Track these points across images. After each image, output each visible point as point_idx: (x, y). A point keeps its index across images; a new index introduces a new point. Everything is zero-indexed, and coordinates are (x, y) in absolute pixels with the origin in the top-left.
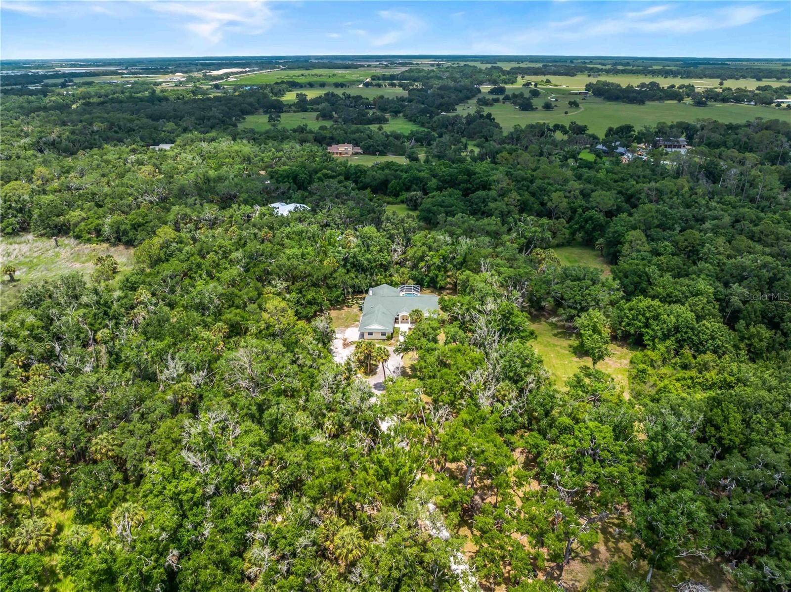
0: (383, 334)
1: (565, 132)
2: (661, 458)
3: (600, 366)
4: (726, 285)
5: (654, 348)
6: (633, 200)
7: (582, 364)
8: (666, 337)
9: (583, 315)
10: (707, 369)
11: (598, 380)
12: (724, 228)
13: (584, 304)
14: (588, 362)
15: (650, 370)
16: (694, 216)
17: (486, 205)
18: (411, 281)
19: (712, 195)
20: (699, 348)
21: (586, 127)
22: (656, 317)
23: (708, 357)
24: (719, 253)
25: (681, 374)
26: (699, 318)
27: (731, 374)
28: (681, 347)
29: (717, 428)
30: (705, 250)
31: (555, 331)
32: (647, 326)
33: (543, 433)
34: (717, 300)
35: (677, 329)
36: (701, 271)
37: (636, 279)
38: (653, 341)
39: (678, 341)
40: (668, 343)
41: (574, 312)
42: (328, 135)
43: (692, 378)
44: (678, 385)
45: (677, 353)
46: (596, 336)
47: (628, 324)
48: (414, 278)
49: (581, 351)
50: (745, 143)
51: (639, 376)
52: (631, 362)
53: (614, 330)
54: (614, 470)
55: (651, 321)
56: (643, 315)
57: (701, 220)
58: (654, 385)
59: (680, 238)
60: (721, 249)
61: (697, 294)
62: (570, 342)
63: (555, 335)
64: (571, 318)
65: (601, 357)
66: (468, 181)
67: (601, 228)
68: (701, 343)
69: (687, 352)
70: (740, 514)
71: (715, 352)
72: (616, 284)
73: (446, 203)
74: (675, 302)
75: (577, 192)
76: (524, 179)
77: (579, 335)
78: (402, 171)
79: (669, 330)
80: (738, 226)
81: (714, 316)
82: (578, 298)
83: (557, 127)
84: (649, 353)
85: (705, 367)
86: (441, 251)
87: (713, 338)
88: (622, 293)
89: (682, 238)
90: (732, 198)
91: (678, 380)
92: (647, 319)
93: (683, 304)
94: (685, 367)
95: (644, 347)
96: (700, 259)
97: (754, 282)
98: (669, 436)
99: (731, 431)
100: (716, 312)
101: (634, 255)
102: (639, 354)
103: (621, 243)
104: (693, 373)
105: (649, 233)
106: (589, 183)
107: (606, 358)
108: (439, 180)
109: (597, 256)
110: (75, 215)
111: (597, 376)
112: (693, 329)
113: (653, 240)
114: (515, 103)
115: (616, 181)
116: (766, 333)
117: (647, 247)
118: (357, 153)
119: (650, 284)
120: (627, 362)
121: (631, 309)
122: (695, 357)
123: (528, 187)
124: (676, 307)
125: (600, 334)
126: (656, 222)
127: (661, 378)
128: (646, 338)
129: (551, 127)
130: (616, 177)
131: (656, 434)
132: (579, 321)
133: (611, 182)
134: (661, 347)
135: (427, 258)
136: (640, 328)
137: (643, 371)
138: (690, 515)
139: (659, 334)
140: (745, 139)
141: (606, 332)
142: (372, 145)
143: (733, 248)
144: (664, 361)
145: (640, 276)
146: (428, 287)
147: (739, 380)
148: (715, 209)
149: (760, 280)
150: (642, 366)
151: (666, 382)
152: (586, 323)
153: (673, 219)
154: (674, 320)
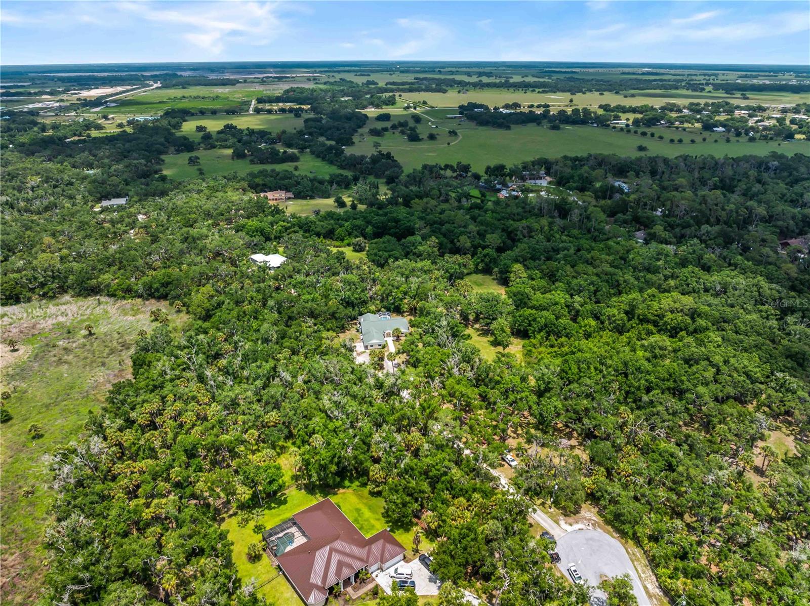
0: (380, 345)
1: (454, 171)
2: (542, 388)
3: (507, 350)
4: (572, 296)
5: (535, 337)
6: (512, 235)
7: (497, 351)
8: (540, 331)
9: (494, 322)
10: (563, 346)
11: (508, 357)
12: (570, 257)
13: (494, 316)
14: (500, 349)
15: (534, 350)
16: (552, 248)
17: (416, 248)
18: (383, 309)
19: (563, 230)
20: (558, 335)
21: (469, 165)
22: (534, 320)
23: (563, 339)
24: (567, 276)
25: (550, 350)
26: (557, 318)
27: (575, 347)
28: (549, 335)
29: (567, 373)
30: (559, 274)
31: (478, 333)
32: (530, 325)
33: (487, 386)
34: (567, 306)
35: (546, 326)
36: (557, 288)
37: (521, 297)
38: (534, 333)
39: (547, 332)
40: (542, 334)
41: (489, 321)
42: (260, 183)
43: (555, 352)
44: (549, 356)
45: (547, 339)
46: (504, 334)
47: (519, 325)
48: (385, 307)
49: (496, 343)
50: (587, 177)
51: (528, 354)
52: (523, 346)
53: (512, 329)
54: (523, 395)
55: (532, 322)
56: (527, 319)
57: (557, 251)
58: (537, 357)
59: (544, 267)
60: (568, 273)
61: (556, 304)
62: (488, 339)
63: (479, 335)
64: (487, 324)
65: (507, 346)
66: (396, 227)
67: (495, 261)
68: (559, 332)
69: (552, 337)
70: (575, 405)
71: (567, 336)
72: (510, 301)
73: (389, 249)
74: (544, 310)
75: (475, 233)
76: (435, 222)
77: (493, 334)
78: (342, 220)
79: (542, 327)
80: (579, 254)
81: (565, 316)
82: (490, 312)
83: (447, 167)
84: (532, 340)
85: (562, 345)
86: (401, 289)
87: (565, 329)
88: (514, 307)
89: (545, 267)
90: (575, 232)
91: (548, 354)
92: (530, 321)
93: (548, 311)
94: (552, 346)
95: (529, 337)
96: (557, 280)
97: (586, 293)
98: (545, 377)
99: (573, 374)
100: (566, 313)
101: (518, 280)
102: (527, 341)
103: (509, 272)
104: (556, 349)
105: (525, 263)
106: (482, 224)
107: (510, 346)
108: (373, 226)
109: (494, 279)
110: (106, 277)
111: (507, 356)
112: (554, 325)
113: (528, 268)
114: (403, 133)
115: (499, 220)
116: (593, 323)
117: (525, 275)
118: (289, 198)
119: (529, 299)
120: (521, 346)
121: (520, 316)
122: (556, 340)
123: (440, 229)
124: (544, 313)
125: (505, 332)
126: (529, 255)
127: (540, 353)
128: (530, 332)
129: (443, 167)
130: (498, 216)
131: (539, 378)
132: (492, 327)
133: (496, 222)
134: (538, 336)
135: (393, 294)
136: (526, 327)
137: (530, 351)
138: (555, 407)
139: (537, 329)
140: (586, 175)
141: (508, 330)
142: (303, 191)
143: (576, 272)
144: (541, 344)
145: (522, 295)
146: (394, 312)
147: (579, 350)
148: (566, 242)
149: (589, 292)
150: (529, 348)
151: (542, 355)
152: (497, 327)
153: (539, 252)
154: (544, 320)
